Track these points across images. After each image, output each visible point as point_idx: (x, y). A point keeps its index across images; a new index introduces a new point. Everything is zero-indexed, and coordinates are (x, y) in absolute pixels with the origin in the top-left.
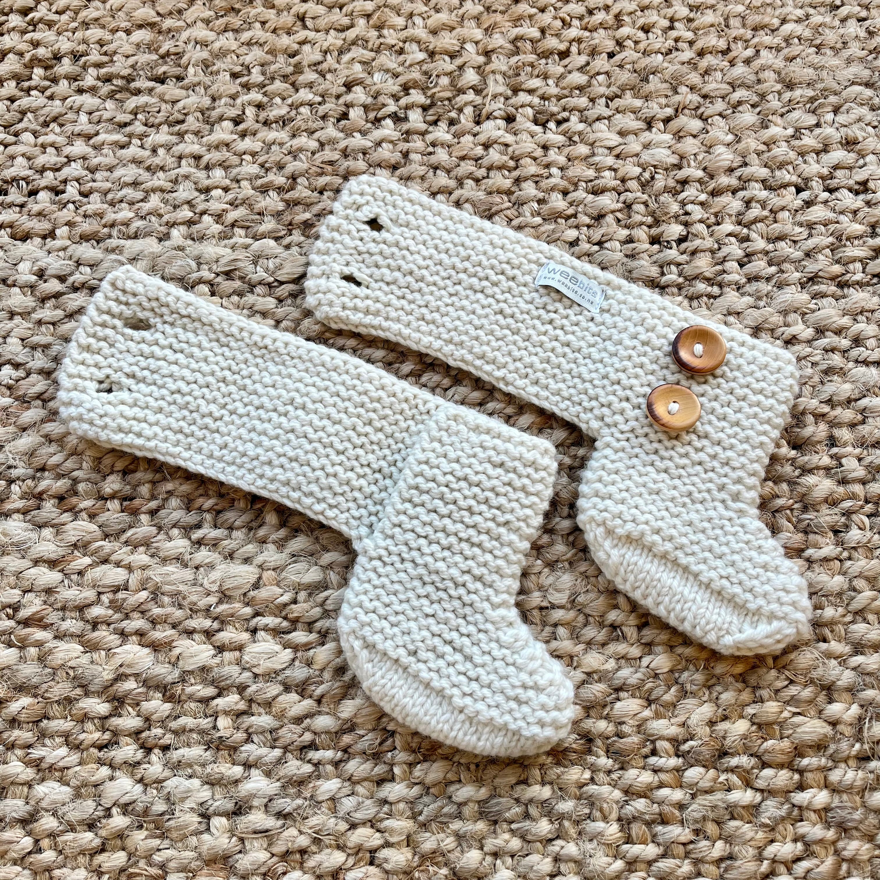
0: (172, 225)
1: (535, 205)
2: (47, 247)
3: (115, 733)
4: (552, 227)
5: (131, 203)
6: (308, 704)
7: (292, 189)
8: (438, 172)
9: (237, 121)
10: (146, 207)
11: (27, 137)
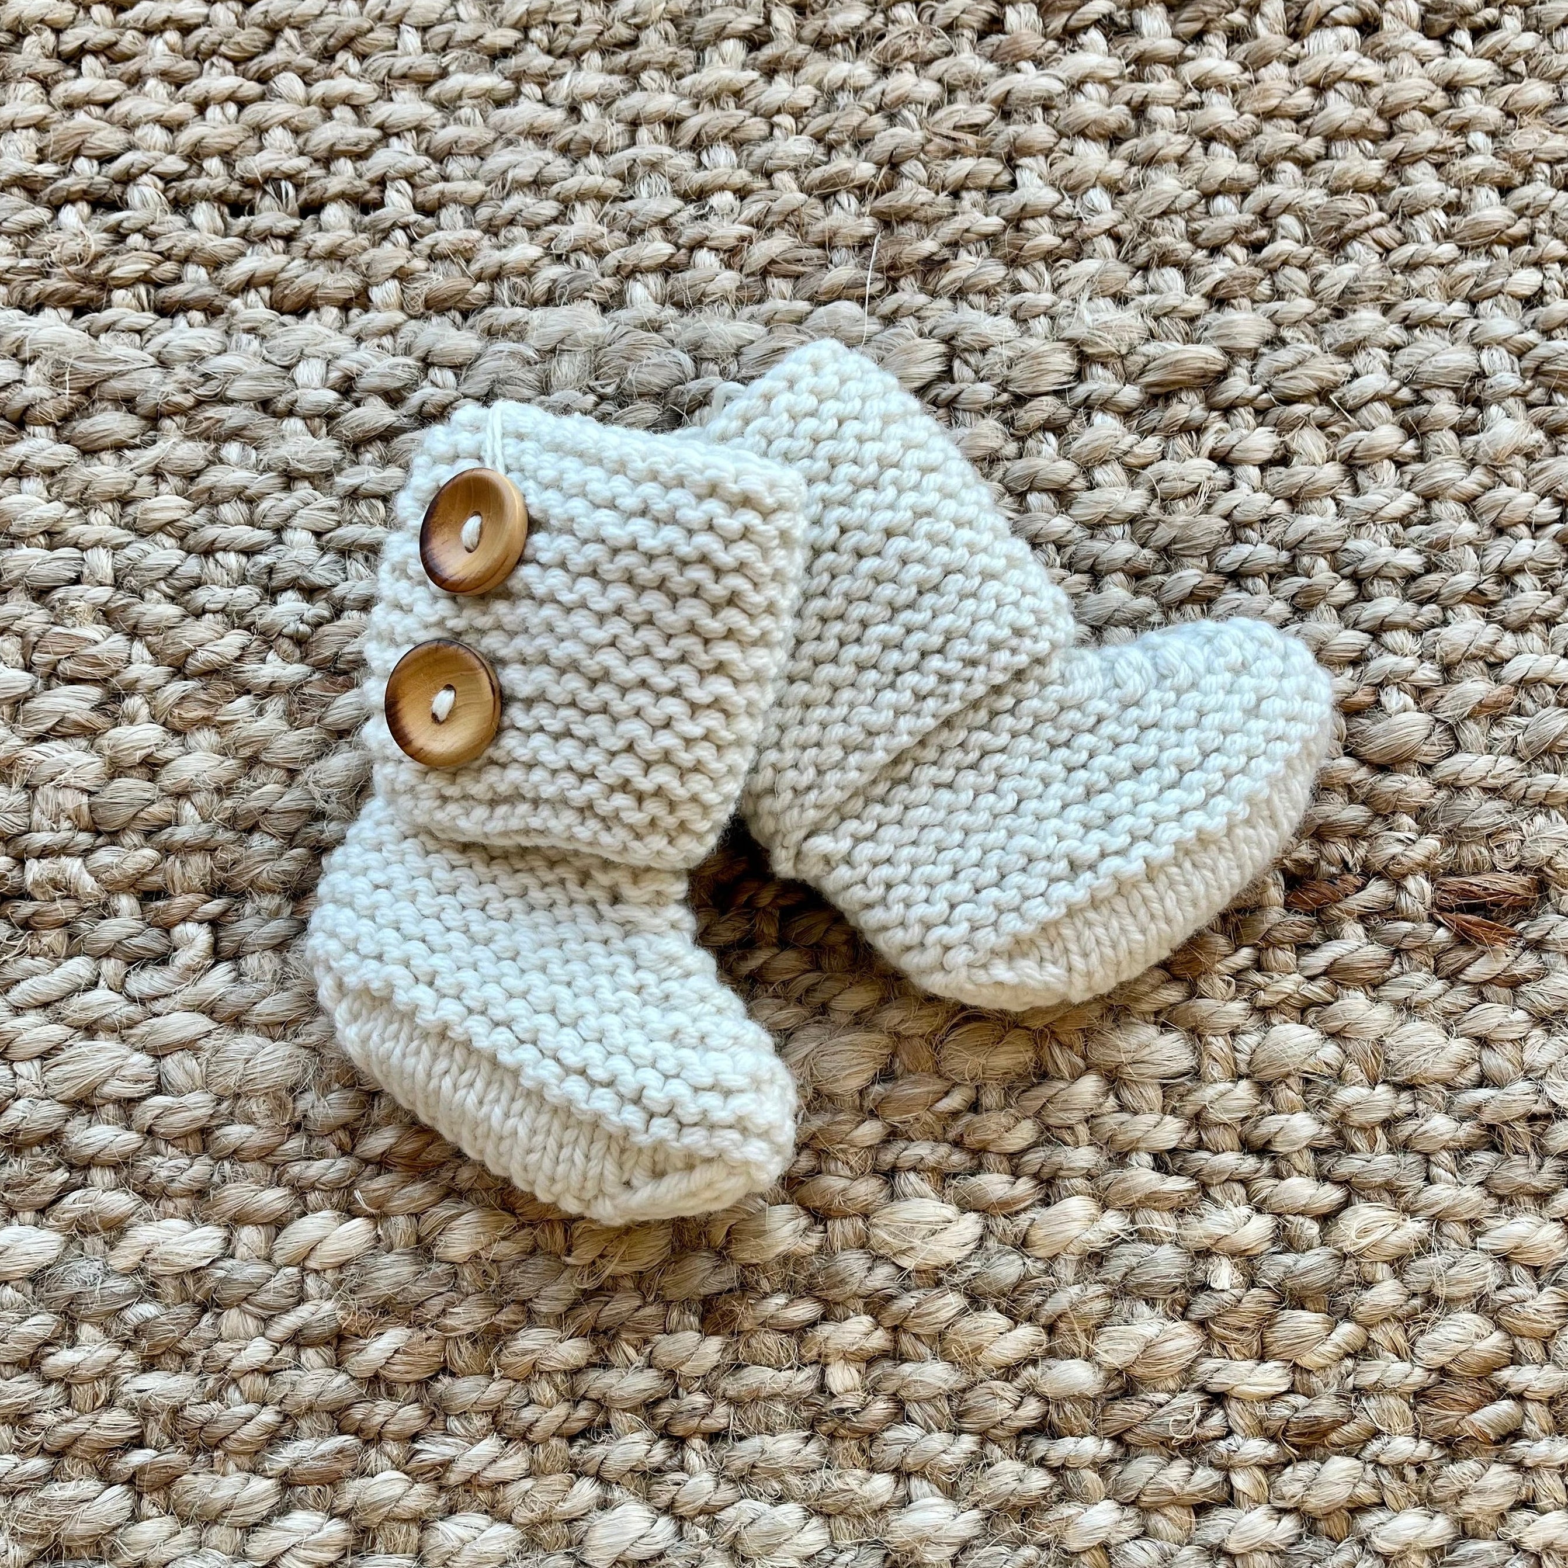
0: (628, 273)
1: (1441, 217)
2: (353, 328)
3: (601, 1405)
4: (1483, 263)
5: (533, 228)
6: (1026, 1336)
7: (890, 188)
8: (1215, 147)
9: (754, 41)
10: (567, 234)
11: (288, 83)
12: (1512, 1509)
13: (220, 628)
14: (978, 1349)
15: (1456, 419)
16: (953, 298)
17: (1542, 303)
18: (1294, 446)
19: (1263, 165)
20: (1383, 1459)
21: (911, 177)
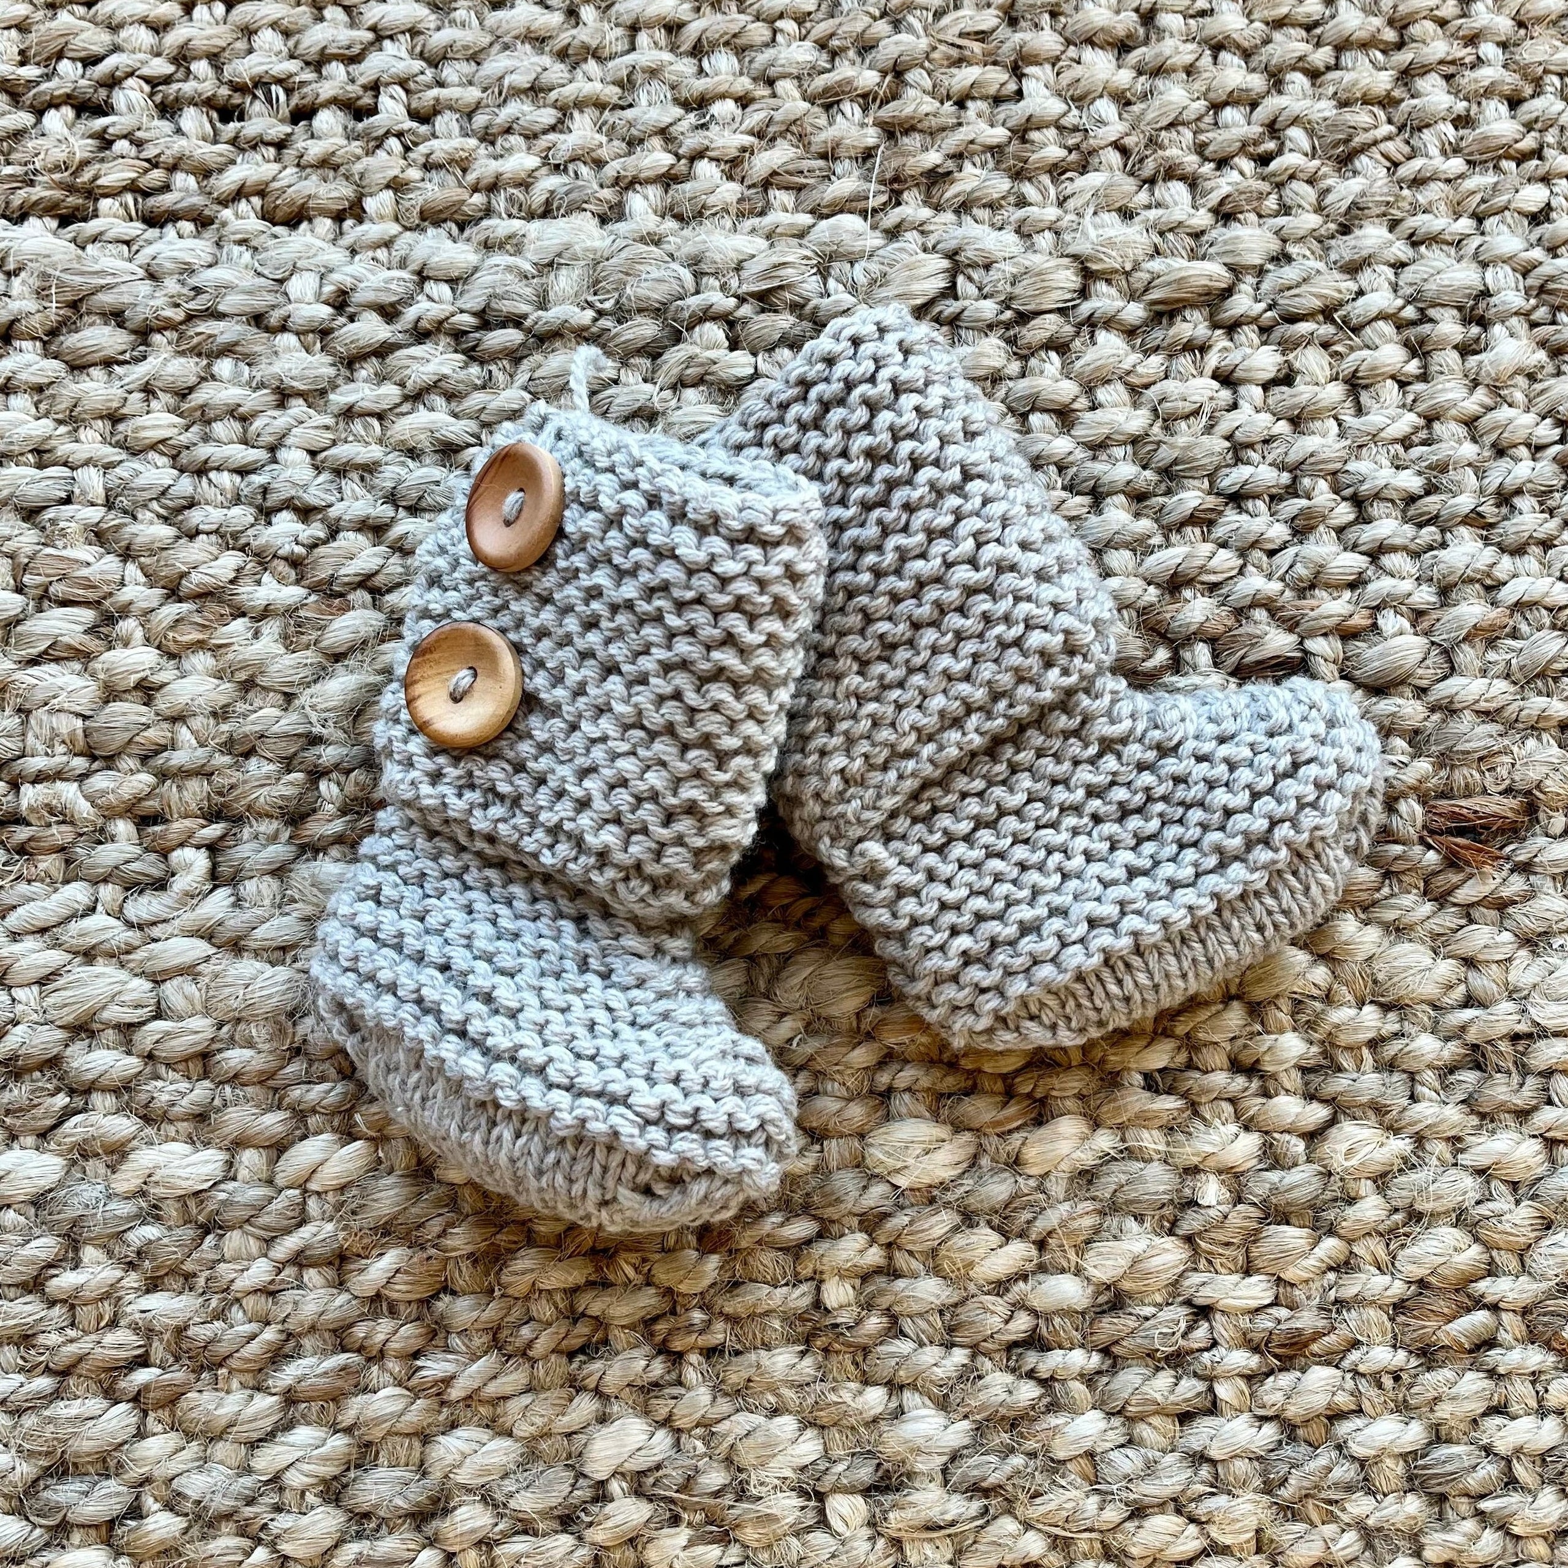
12: (1484, 1415)
13: (214, 550)
14: (970, 1265)
15: (1458, 338)
16: (957, 212)
17: (1548, 219)
18: (1297, 365)
19: (1272, 75)
20: (1362, 1368)
21: (916, 86)
